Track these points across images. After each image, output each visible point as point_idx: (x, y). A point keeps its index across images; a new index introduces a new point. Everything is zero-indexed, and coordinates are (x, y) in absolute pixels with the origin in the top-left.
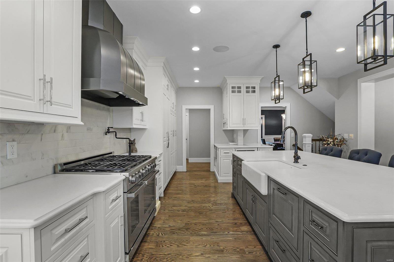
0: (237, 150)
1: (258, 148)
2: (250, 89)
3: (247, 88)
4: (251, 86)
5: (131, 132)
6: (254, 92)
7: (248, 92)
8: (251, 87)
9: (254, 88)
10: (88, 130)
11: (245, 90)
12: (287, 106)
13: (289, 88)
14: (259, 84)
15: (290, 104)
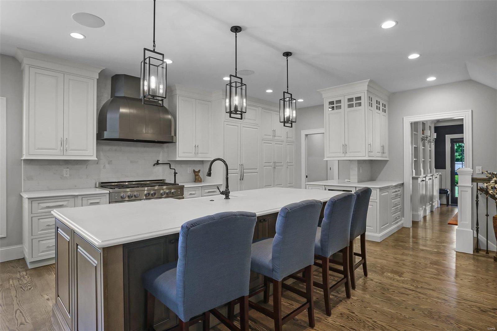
0: (329, 189)
1: (356, 187)
2: (353, 101)
3: (350, 100)
4: (354, 96)
5: (203, 164)
6: (360, 104)
7: (350, 106)
8: (354, 99)
9: (359, 98)
10: (131, 162)
11: (347, 103)
12: (466, 115)
13: (470, 82)
14: (366, 92)
15: (472, 111)
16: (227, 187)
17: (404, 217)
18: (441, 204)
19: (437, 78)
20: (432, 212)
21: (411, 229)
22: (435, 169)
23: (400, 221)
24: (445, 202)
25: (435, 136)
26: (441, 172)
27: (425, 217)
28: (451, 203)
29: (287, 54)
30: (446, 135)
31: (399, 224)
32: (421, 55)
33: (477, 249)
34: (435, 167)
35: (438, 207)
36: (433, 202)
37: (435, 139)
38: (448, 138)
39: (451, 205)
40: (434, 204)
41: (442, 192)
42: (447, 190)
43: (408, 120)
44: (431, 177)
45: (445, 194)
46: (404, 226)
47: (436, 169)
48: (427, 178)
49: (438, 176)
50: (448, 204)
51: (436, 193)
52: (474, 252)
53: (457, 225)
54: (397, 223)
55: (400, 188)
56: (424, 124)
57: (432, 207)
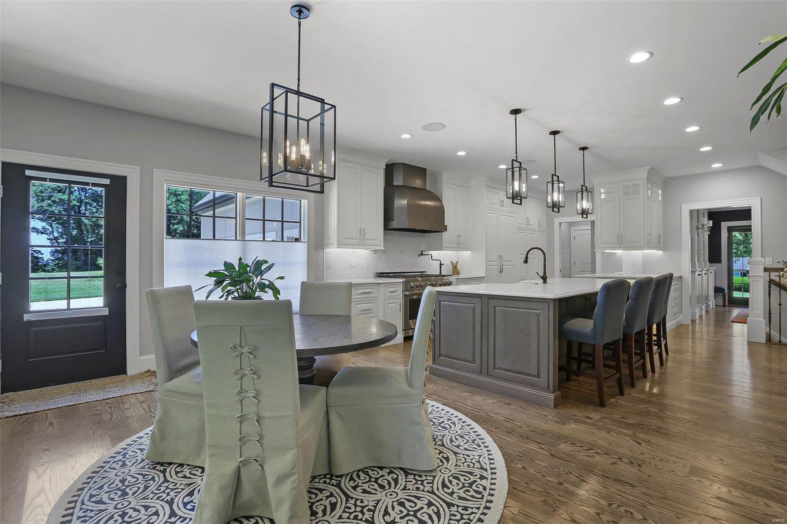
4: (631, 184)
11: (622, 191)
12: (754, 204)
13: (758, 169)
14: (645, 180)
15: (761, 199)
16: (545, 272)
17: (682, 313)
18: (716, 306)
19: (723, 165)
20: (707, 312)
21: (690, 326)
22: (708, 262)
23: (679, 317)
24: (721, 302)
25: (711, 223)
26: (716, 266)
27: (701, 317)
28: (728, 303)
29: (583, 149)
30: (722, 223)
31: (678, 319)
32: (713, 147)
33: (769, 338)
34: (709, 261)
35: (713, 308)
36: (708, 302)
37: (710, 227)
38: (725, 225)
39: (728, 306)
40: (709, 303)
41: (718, 290)
42: (723, 288)
43: (686, 208)
44: (706, 272)
45: (721, 292)
46: (682, 323)
47: (710, 263)
48: (704, 272)
49: (713, 271)
50: (724, 306)
51: (712, 292)
52: (766, 341)
53: (746, 323)
54: (676, 318)
55: (678, 281)
56: (698, 210)
57: (708, 306)
